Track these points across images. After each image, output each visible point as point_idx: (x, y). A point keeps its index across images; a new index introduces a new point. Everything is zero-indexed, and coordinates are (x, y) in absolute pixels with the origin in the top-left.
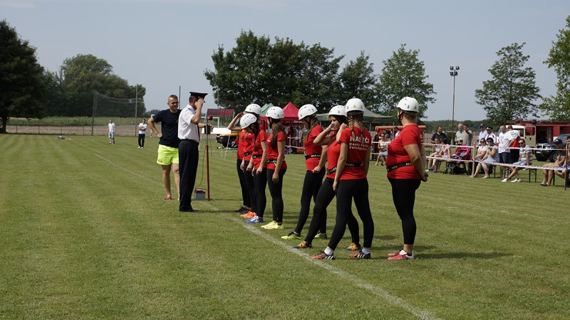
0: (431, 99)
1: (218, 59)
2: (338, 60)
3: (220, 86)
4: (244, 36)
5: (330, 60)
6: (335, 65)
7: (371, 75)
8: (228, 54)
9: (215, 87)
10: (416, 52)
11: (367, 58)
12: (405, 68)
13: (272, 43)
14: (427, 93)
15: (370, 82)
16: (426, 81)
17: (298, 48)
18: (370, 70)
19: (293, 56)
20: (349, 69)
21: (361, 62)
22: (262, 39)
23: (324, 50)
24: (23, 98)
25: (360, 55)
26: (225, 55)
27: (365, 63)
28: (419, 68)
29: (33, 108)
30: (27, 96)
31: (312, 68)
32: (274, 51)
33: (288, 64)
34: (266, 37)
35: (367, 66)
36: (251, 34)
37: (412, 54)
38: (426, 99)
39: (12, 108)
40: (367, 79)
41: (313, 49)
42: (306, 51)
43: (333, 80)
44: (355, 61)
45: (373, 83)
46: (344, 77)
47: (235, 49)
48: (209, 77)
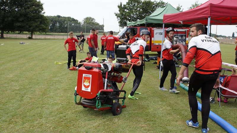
1: (120, 7)
3: (120, 18)
8: (124, 5)
9: (119, 19)
24: (36, 24)
26: (123, 6)
29: (41, 28)
30: (38, 23)
32: (143, 3)
39: (32, 28)
47: (127, 3)
48: (116, 15)
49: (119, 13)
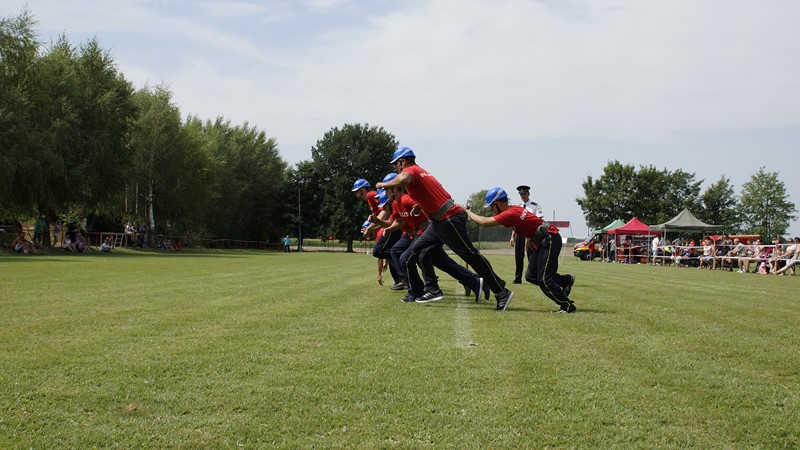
0: (793, 217)
1: (588, 186)
2: (699, 184)
3: (590, 210)
4: (611, 165)
5: (692, 184)
6: (696, 189)
7: (731, 196)
8: (598, 183)
9: (585, 211)
10: (775, 174)
11: (728, 180)
12: (765, 189)
13: (637, 170)
14: (789, 211)
15: (732, 202)
16: (787, 201)
17: (661, 174)
18: (731, 191)
19: (657, 181)
20: (711, 191)
21: (722, 185)
22: (628, 167)
23: (686, 175)
25: (720, 179)
26: (594, 183)
27: (726, 185)
28: (780, 188)
31: (675, 192)
32: (639, 177)
33: (651, 188)
34: (631, 165)
35: (728, 189)
36: (617, 164)
37: (772, 175)
38: (788, 217)
40: (728, 200)
41: (675, 175)
42: (669, 176)
43: (695, 202)
44: (716, 184)
45: (734, 204)
46: (706, 199)
47: (603, 177)
48: (580, 202)
49: (586, 198)
